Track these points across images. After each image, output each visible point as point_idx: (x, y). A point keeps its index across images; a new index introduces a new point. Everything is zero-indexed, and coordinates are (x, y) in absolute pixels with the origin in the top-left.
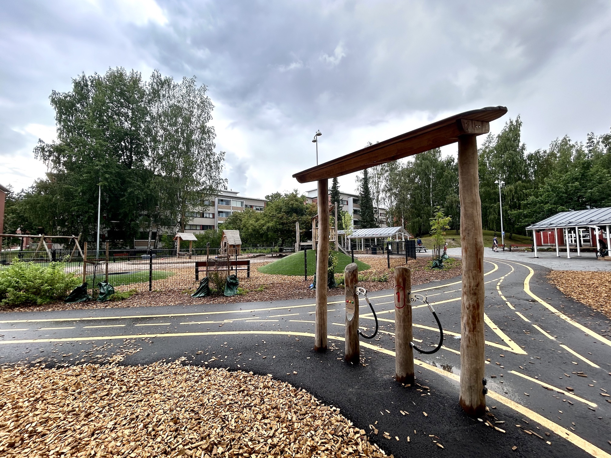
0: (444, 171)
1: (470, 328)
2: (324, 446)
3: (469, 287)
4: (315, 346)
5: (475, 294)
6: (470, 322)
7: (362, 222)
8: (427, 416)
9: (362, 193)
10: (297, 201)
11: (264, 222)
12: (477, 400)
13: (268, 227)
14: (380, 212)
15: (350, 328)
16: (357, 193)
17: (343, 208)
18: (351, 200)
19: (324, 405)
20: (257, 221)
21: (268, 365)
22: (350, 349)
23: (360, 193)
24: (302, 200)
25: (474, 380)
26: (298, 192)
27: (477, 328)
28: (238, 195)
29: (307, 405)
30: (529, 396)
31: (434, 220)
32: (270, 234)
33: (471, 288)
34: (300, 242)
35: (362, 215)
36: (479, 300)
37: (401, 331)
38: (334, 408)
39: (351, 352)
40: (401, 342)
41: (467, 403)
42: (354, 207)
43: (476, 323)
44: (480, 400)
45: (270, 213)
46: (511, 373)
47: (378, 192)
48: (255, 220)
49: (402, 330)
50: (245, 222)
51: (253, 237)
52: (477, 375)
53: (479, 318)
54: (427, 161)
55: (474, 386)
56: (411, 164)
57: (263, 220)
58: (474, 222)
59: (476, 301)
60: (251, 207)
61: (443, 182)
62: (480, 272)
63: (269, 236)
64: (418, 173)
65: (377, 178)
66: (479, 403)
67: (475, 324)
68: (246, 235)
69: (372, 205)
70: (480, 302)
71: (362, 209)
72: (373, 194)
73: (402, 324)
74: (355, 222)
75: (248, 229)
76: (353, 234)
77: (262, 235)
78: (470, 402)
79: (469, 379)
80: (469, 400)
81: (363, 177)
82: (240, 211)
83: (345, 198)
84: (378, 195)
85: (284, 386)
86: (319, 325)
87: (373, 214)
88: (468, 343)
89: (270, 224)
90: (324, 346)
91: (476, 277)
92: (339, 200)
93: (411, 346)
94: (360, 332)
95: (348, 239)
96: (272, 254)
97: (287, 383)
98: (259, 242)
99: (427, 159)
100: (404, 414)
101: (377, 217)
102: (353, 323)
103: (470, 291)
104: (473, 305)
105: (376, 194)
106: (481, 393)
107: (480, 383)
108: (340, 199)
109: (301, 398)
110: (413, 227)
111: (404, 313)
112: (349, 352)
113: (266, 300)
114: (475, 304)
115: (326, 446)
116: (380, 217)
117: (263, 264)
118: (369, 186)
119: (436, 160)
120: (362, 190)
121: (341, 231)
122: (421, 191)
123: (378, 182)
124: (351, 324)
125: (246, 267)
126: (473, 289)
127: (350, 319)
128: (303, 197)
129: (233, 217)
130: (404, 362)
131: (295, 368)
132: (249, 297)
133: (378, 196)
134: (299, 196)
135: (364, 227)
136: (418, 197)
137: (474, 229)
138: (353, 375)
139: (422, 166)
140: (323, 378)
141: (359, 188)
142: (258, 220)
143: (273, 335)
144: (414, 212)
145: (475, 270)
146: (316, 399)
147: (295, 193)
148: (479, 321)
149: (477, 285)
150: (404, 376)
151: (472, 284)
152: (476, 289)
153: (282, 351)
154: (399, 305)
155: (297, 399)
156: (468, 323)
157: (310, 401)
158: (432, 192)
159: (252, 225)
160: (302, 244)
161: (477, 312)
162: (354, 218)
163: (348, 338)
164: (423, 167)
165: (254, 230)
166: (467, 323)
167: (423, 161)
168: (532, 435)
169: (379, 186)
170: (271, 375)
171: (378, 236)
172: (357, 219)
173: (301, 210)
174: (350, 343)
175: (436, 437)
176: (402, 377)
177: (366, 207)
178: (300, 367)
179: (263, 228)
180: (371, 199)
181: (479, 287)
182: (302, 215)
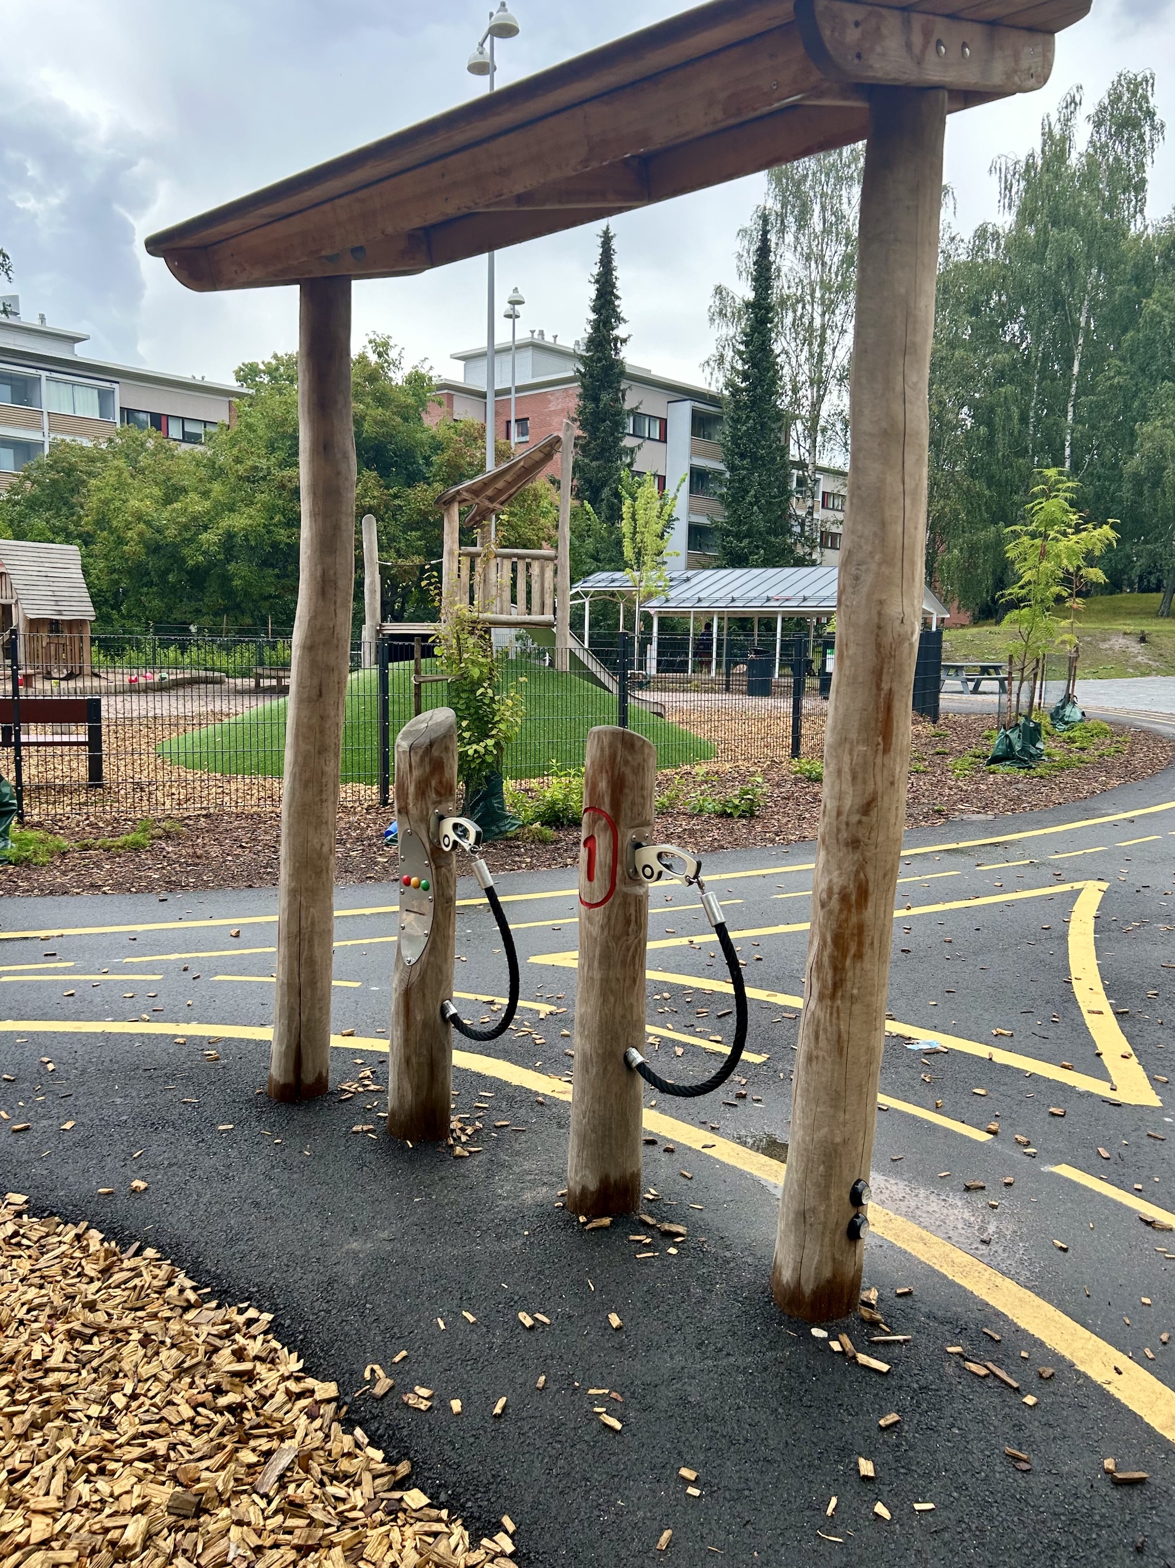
0: (1148, 294)
1: (824, 986)
2: (144, 1445)
3: (834, 814)
4: (270, 1077)
5: (854, 844)
6: (826, 960)
7: (728, 533)
8: (618, 1329)
9: (738, 381)
10: (382, 399)
11: (207, 504)
12: (820, 1262)
13: (230, 536)
14: (826, 484)
15: (407, 995)
16: (713, 382)
17: (639, 456)
18: (681, 416)
19: (214, 1304)
20: (168, 501)
21: (25, 1157)
22: (407, 1086)
23: (729, 384)
24: (411, 400)
25: (819, 1186)
26: (393, 354)
27: (849, 984)
28: (81, 353)
29: (142, 1309)
30: (1065, 1250)
31: (1025, 539)
32: (240, 571)
33: (844, 818)
34: (384, 619)
35: (734, 499)
36: (869, 870)
37: (593, 1001)
38: (252, 1313)
39: (409, 1097)
40: (587, 1047)
41: (787, 1275)
42: (694, 453)
43: (848, 962)
44: (834, 1260)
45: (238, 461)
46: (1052, 1173)
47: (819, 383)
48: (157, 492)
49: (594, 998)
50: (106, 502)
51: (150, 584)
52: (830, 1167)
53: (860, 944)
54: (1070, 233)
55: (814, 1210)
56: (991, 247)
57: (205, 494)
58: (883, 525)
59: (857, 873)
60: (158, 421)
61: (1133, 352)
62: (886, 750)
63: (237, 582)
64: (1024, 296)
65: (818, 310)
66: (827, 1273)
67: (843, 968)
68: (112, 571)
69: (784, 450)
70: (871, 877)
71: (732, 468)
72: (795, 390)
73: (597, 975)
74: (697, 535)
75: (121, 541)
76: (672, 594)
77: (198, 577)
78: (794, 1270)
79: (800, 1186)
80: (791, 1266)
81: (751, 296)
82: (87, 443)
83: (652, 404)
84: (820, 399)
85: (68, 1238)
86: (289, 985)
87: (785, 494)
88: (812, 1045)
89: (239, 521)
90: (309, 1078)
91: (865, 770)
92: (619, 413)
93: (627, 1061)
94: (453, 1010)
95: (647, 618)
96: (258, 677)
97: (84, 1225)
98: (198, 611)
99: (1072, 220)
100: (528, 1322)
101: (801, 513)
102: (423, 976)
103: (839, 830)
104: (844, 888)
105: (807, 394)
106: (837, 1237)
107: (840, 1198)
108: (627, 406)
109: (125, 1282)
110: (968, 567)
111: (606, 926)
112: (401, 1098)
113: (150, 889)
114: (852, 887)
115: (151, 1444)
116: (819, 514)
117: (199, 721)
118: (777, 348)
119: (1118, 230)
120: (739, 366)
121: (618, 575)
122: (1027, 389)
123: (823, 326)
124: (415, 978)
125: (80, 733)
126: (847, 824)
127: (411, 954)
128: (417, 380)
129: (53, 475)
130: (593, 1131)
131: (142, 1169)
132: (64, 873)
133: (816, 405)
134: (398, 377)
135: (737, 560)
136: (1009, 418)
137: (877, 557)
138: (393, 1190)
139: (1042, 260)
140: (257, 1204)
141: (729, 354)
142: (172, 493)
143: (107, 1036)
144: (980, 495)
145: (866, 741)
146: (189, 1283)
147: (373, 358)
148: (859, 956)
149: (867, 807)
150: (593, 1185)
151: (848, 803)
152: (860, 822)
153: (118, 1101)
154: (592, 892)
155: (109, 1287)
156: (819, 965)
157: (161, 1291)
158: (1077, 396)
159: (139, 517)
160: (394, 628)
161: (854, 920)
162: (691, 510)
163: (399, 1041)
164: (1051, 262)
165: (154, 549)
166: (817, 963)
167: (1054, 232)
168: (986, 1376)
169: (827, 349)
170: (19, 1199)
171: (792, 606)
172: (703, 520)
173: (406, 455)
174: (408, 1061)
175: (614, 1395)
176: (584, 1189)
177: (754, 458)
178: (170, 1165)
179: (204, 537)
180: (779, 416)
181: (874, 813)
182: (412, 479)
